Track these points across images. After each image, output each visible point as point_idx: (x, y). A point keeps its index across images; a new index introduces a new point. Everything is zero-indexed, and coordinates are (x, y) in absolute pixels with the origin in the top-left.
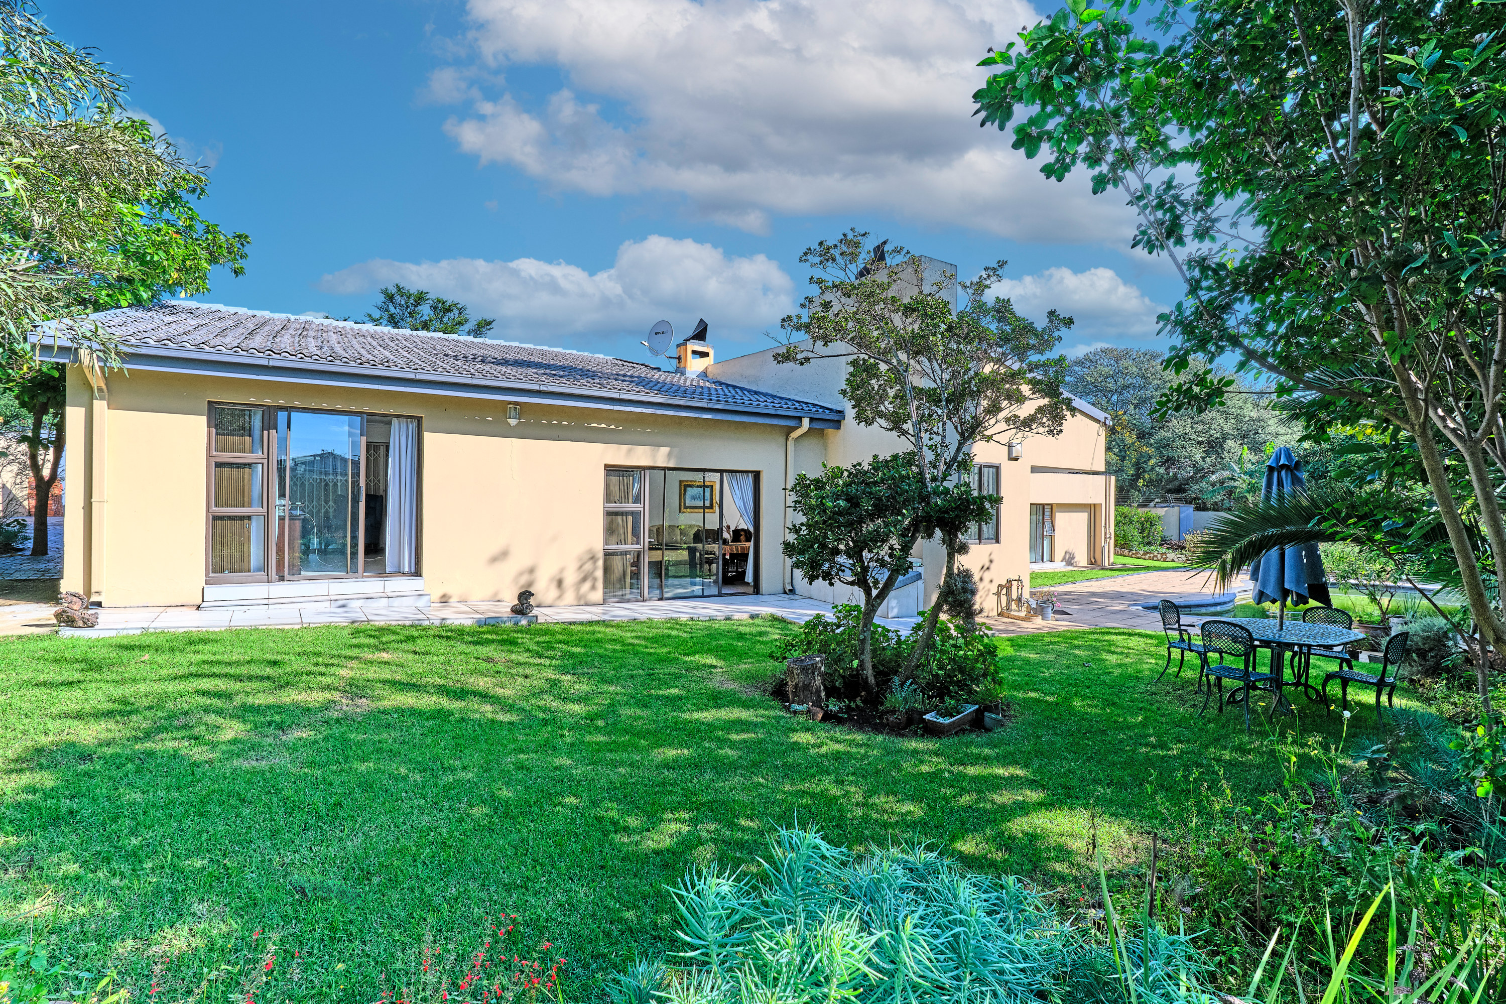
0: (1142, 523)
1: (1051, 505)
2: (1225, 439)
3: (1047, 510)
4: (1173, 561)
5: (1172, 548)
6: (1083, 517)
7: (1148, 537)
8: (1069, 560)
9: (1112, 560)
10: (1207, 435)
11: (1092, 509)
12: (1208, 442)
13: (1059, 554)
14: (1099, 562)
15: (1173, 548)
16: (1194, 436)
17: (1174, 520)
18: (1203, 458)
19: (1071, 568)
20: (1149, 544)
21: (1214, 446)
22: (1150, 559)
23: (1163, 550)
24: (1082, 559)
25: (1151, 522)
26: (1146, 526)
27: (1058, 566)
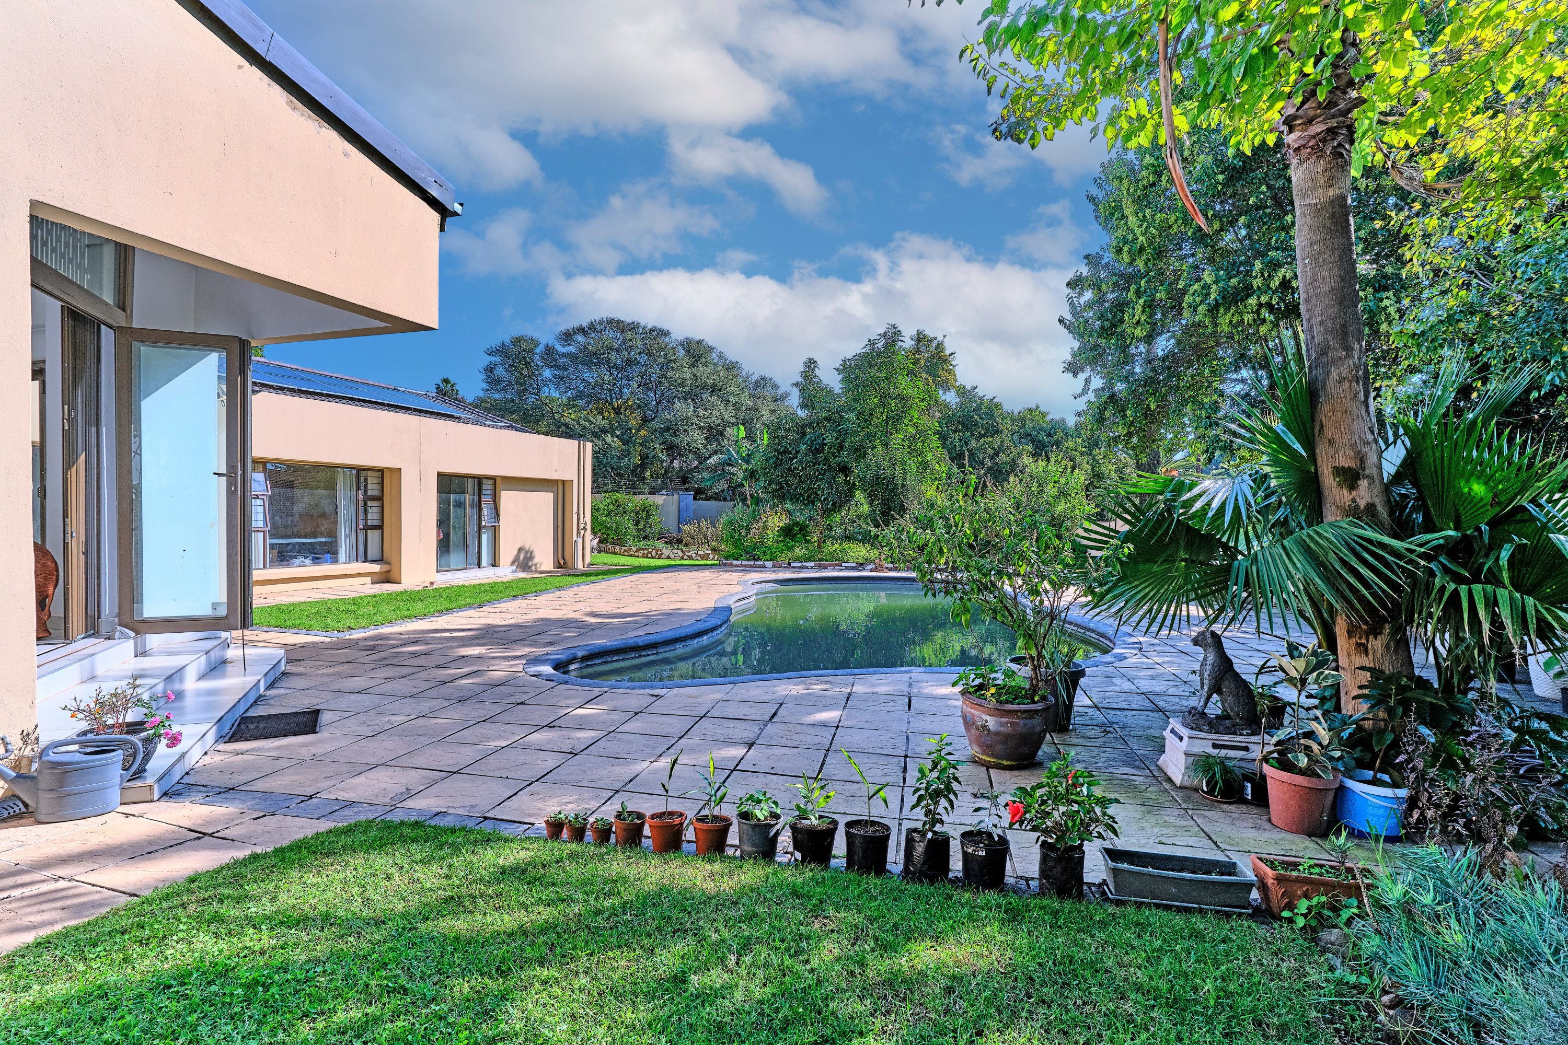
0: (637, 513)
1: (494, 479)
2: (725, 426)
3: (487, 487)
4: (668, 558)
5: (671, 543)
6: (547, 498)
7: (644, 529)
8: (524, 561)
9: (588, 560)
10: (709, 421)
11: (559, 488)
12: (710, 428)
13: (507, 553)
14: (569, 564)
15: (669, 542)
16: (695, 420)
17: (673, 510)
18: (705, 446)
19: (525, 575)
20: (646, 538)
21: (715, 434)
22: (645, 556)
23: (660, 544)
24: (545, 560)
25: (647, 510)
26: (643, 515)
27: (506, 572)
